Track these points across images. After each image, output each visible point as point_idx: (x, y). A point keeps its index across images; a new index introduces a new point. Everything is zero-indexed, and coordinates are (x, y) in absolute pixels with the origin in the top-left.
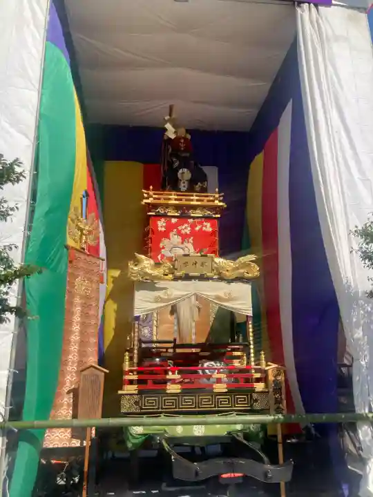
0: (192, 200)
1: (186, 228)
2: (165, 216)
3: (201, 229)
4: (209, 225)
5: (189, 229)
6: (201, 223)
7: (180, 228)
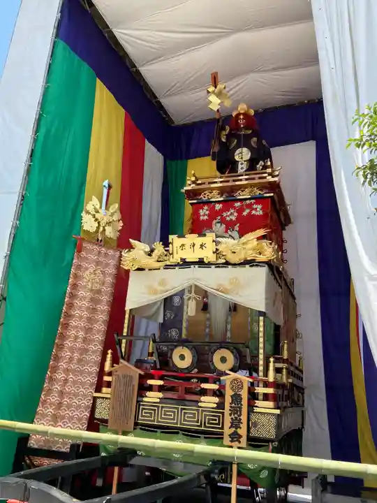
0: (241, 180)
1: (231, 214)
2: (208, 203)
3: (250, 212)
4: (259, 207)
5: (236, 214)
6: (250, 206)
7: (225, 214)
